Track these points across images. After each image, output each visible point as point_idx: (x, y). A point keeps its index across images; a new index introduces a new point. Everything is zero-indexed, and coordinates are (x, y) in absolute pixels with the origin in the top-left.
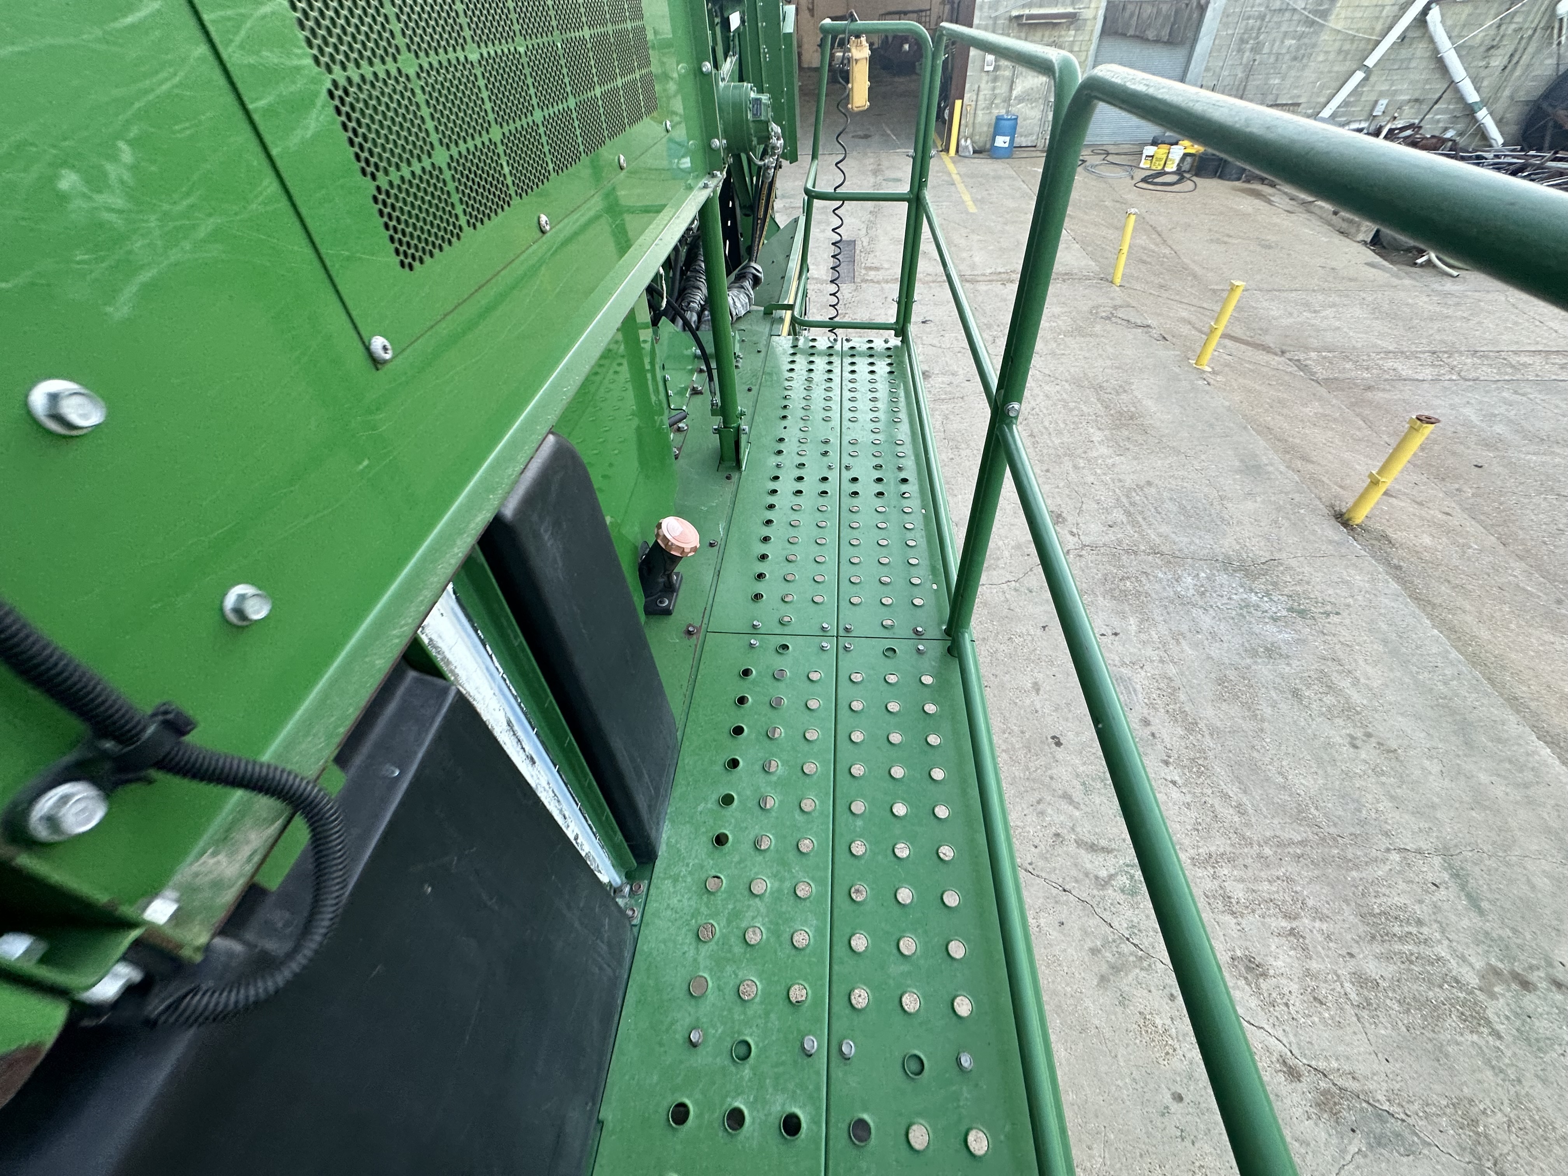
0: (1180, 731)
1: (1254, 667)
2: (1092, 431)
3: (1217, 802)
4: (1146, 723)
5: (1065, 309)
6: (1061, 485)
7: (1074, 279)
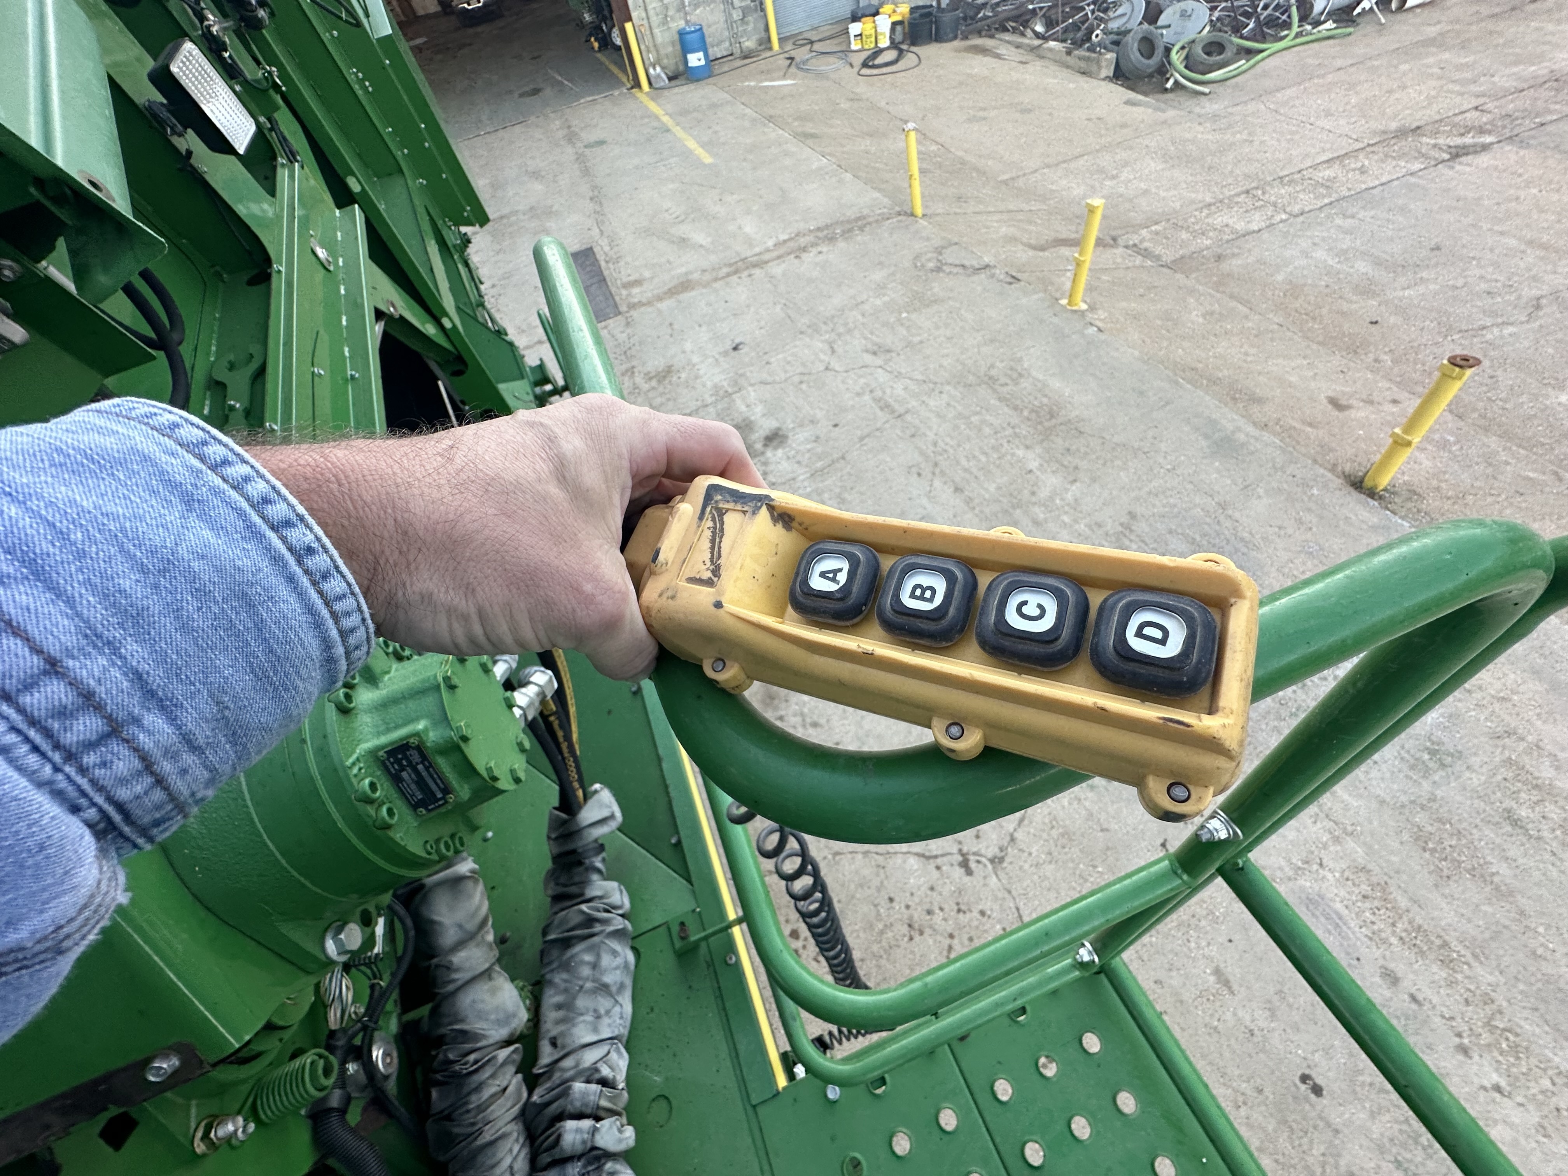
0: (1440, 973)
1: (1438, 793)
2: (1021, 453)
4: (1391, 977)
5: (885, 273)
7: (870, 223)
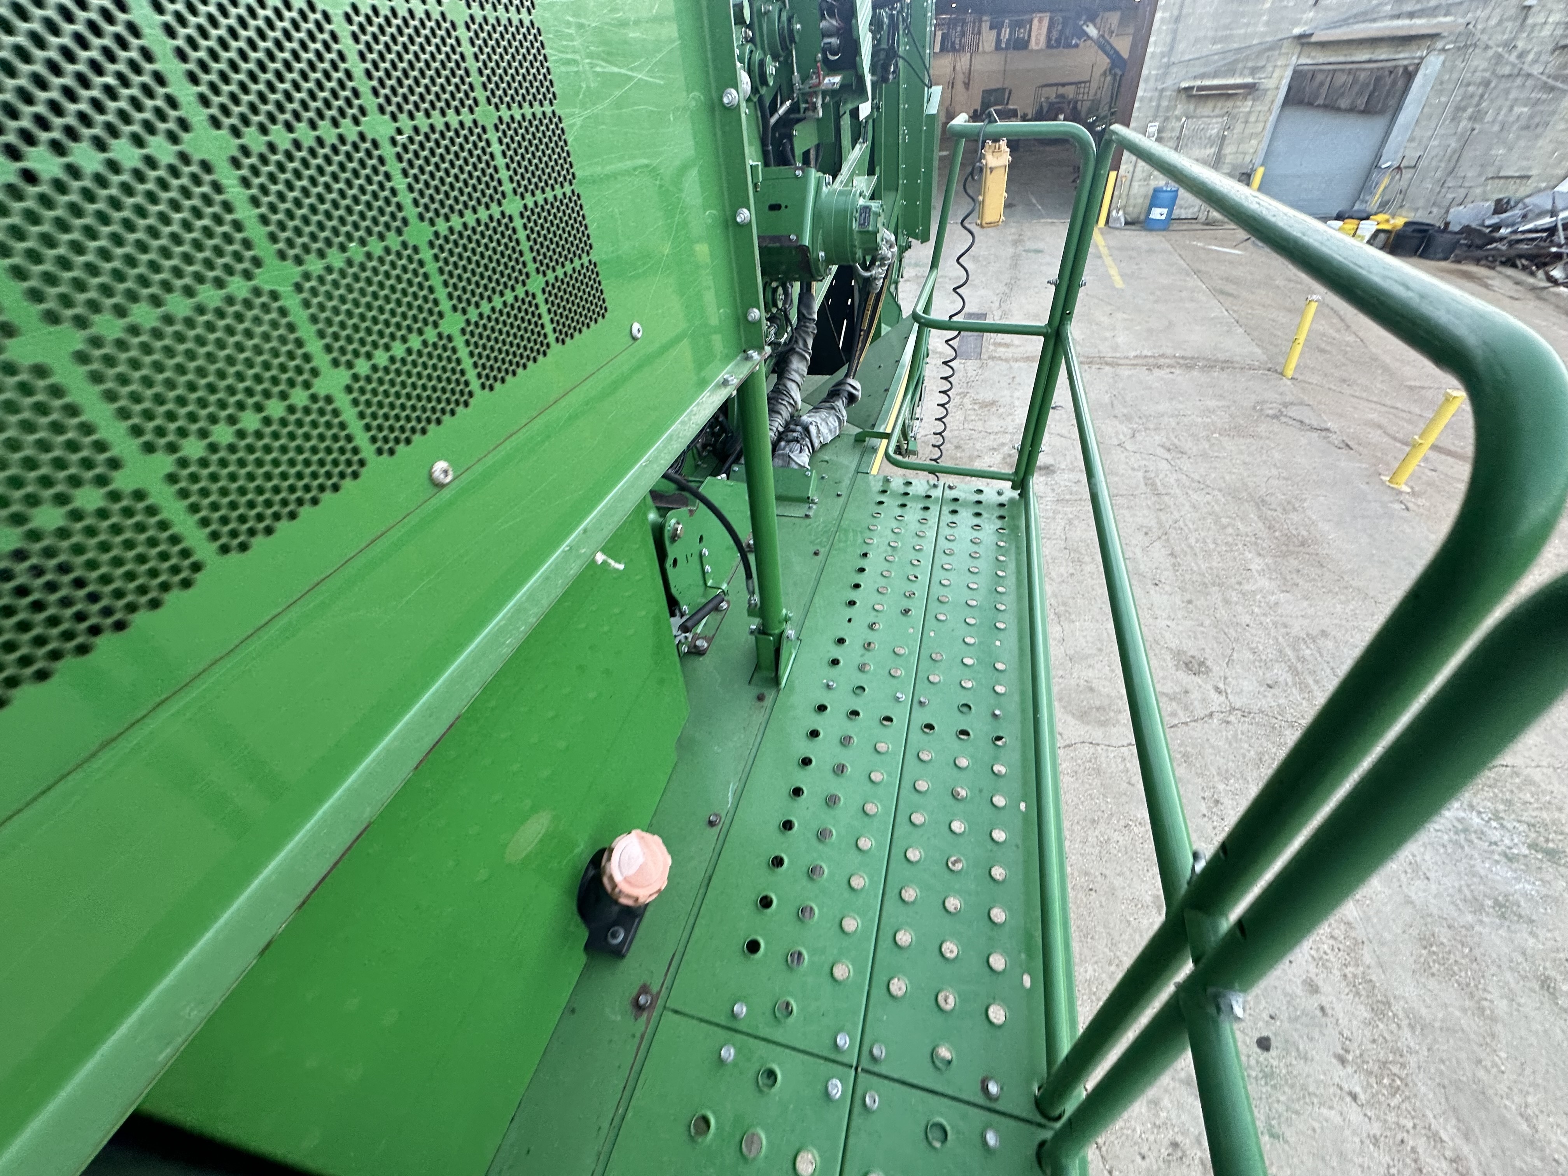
0: (1364, 1013)
1: (1478, 928)
2: (1250, 556)
3: (1421, 1144)
4: (1313, 988)
5: (1220, 404)
6: (1207, 623)
7: (1234, 368)
